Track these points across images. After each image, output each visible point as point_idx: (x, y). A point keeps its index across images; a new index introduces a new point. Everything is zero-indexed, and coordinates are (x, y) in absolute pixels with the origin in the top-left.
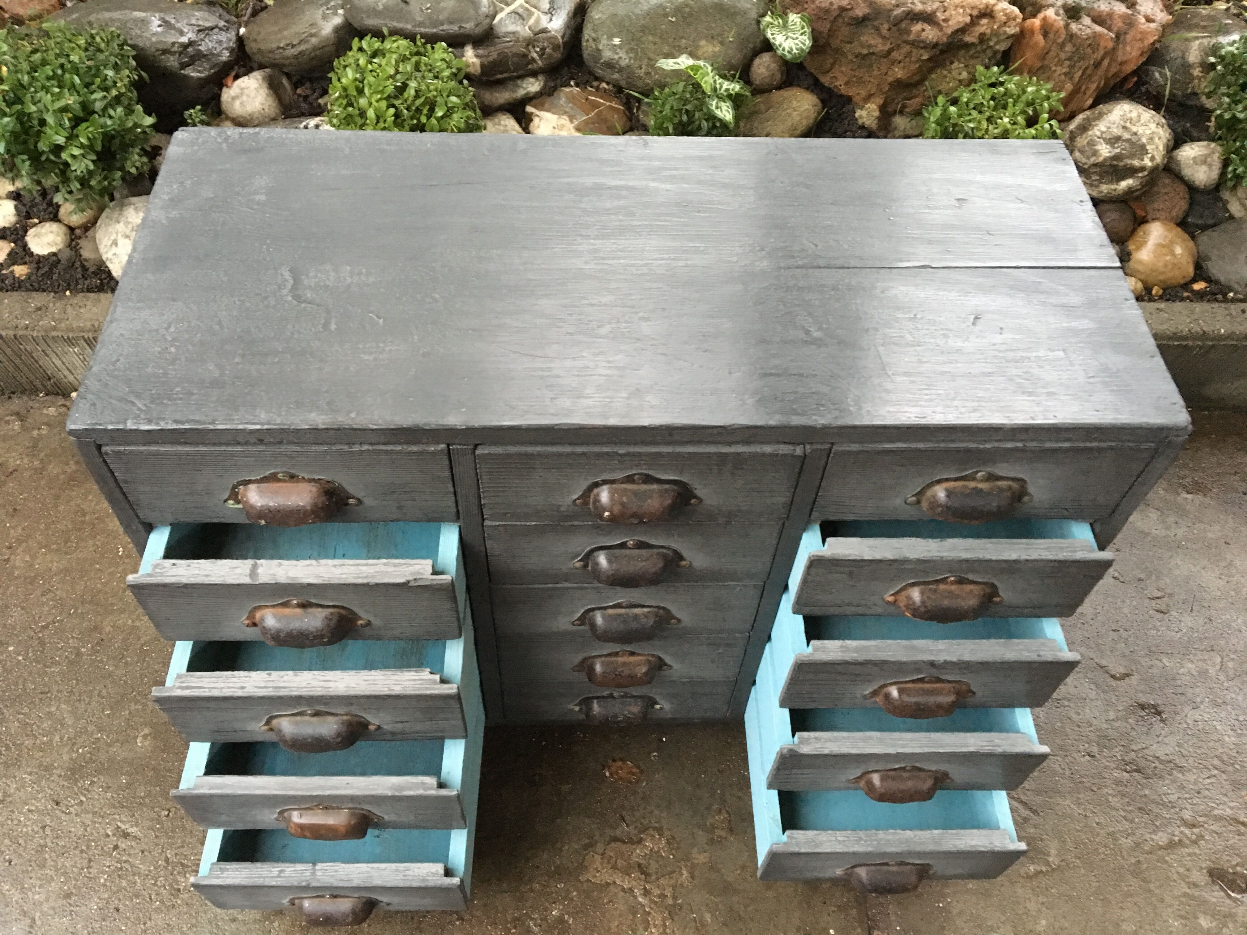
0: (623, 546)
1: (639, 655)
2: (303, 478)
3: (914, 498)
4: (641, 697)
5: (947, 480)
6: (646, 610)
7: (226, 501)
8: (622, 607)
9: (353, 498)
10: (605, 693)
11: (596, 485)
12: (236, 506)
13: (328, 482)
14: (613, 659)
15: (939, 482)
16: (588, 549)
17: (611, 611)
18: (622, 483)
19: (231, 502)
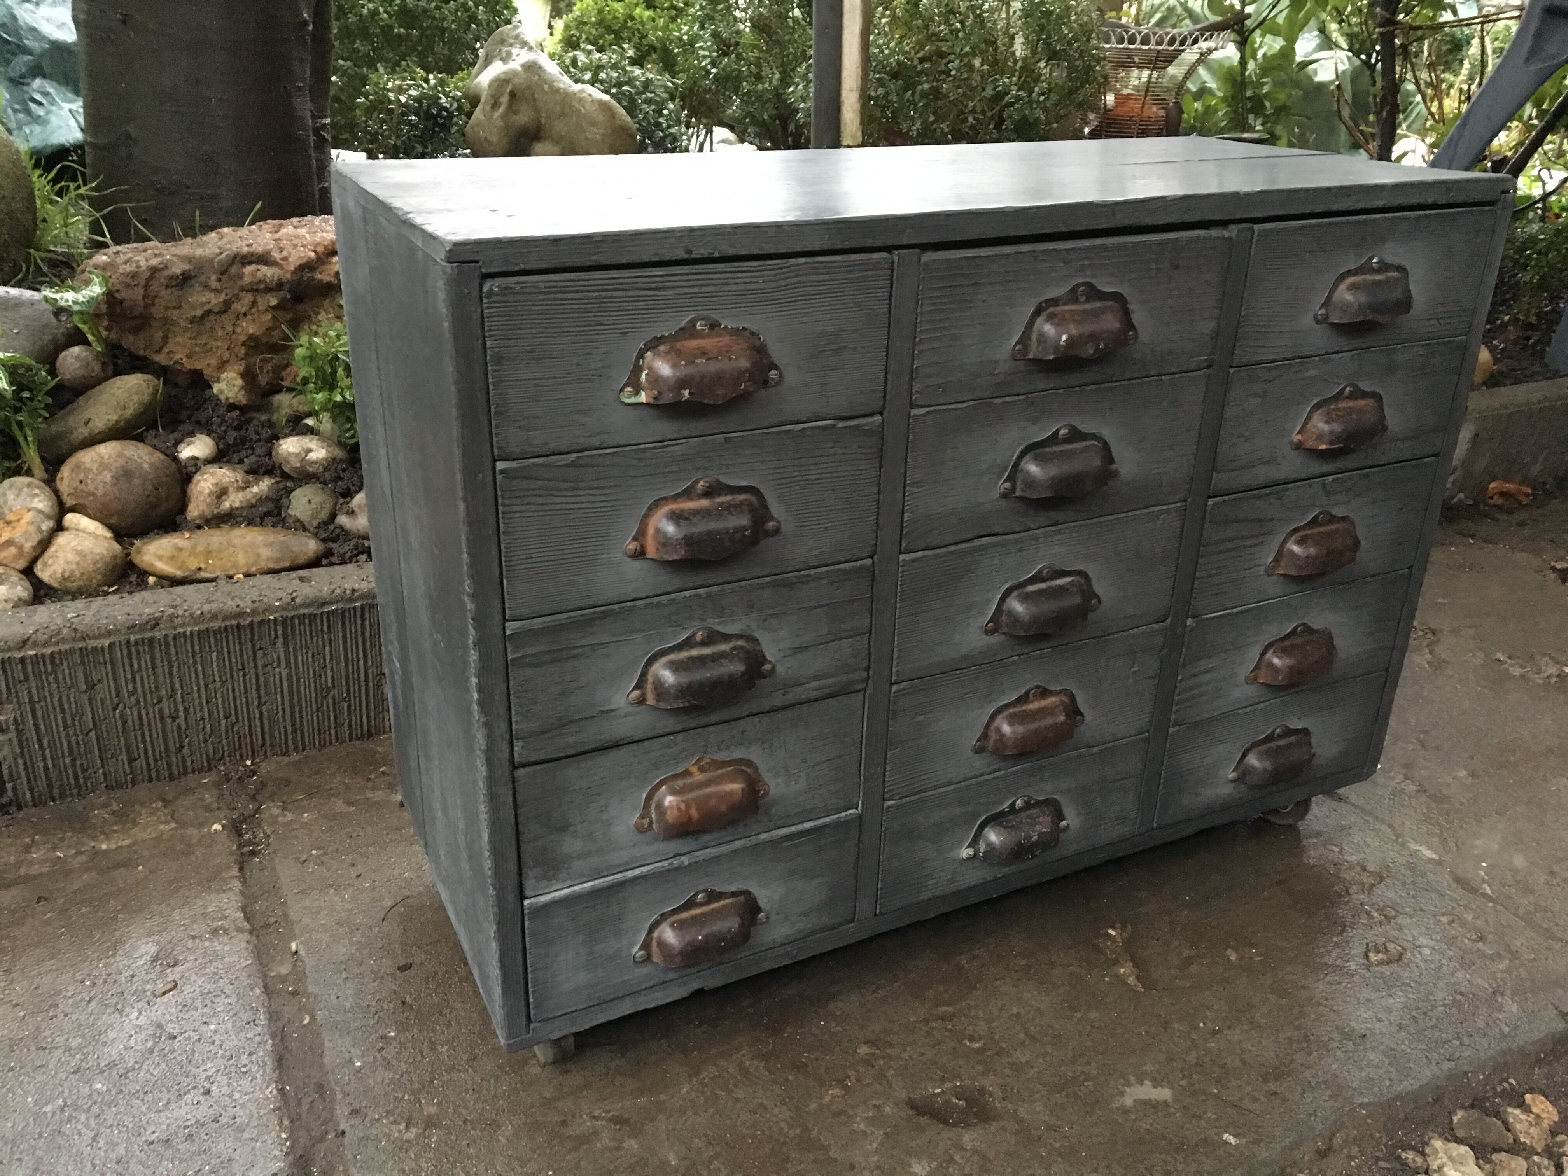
0: (1054, 439)
1: (1052, 693)
2: (726, 327)
3: (1323, 311)
4: (1046, 802)
5: (1350, 273)
6: (1068, 579)
7: (622, 390)
8: (1044, 580)
9: (775, 367)
10: (1005, 806)
11: (1038, 312)
12: (633, 400)
13: (753, 334)
14: (1024, 708)
15: (1342, 277)
16: (1018, 452)
17: (1031, 588)
18: (1064, 304)
19: (630, 389)
